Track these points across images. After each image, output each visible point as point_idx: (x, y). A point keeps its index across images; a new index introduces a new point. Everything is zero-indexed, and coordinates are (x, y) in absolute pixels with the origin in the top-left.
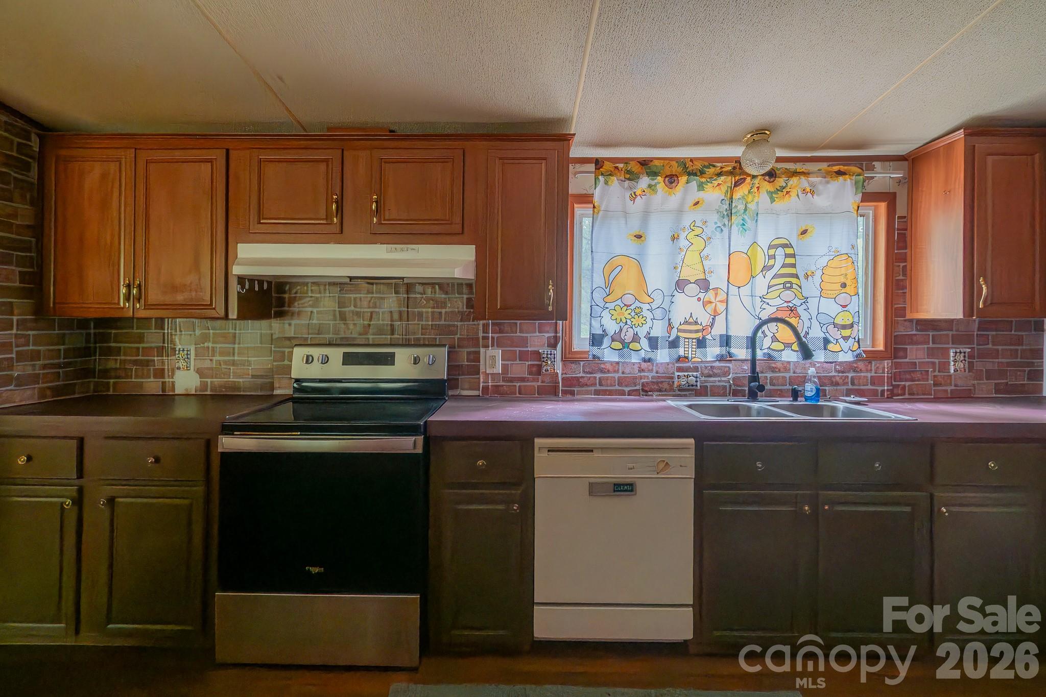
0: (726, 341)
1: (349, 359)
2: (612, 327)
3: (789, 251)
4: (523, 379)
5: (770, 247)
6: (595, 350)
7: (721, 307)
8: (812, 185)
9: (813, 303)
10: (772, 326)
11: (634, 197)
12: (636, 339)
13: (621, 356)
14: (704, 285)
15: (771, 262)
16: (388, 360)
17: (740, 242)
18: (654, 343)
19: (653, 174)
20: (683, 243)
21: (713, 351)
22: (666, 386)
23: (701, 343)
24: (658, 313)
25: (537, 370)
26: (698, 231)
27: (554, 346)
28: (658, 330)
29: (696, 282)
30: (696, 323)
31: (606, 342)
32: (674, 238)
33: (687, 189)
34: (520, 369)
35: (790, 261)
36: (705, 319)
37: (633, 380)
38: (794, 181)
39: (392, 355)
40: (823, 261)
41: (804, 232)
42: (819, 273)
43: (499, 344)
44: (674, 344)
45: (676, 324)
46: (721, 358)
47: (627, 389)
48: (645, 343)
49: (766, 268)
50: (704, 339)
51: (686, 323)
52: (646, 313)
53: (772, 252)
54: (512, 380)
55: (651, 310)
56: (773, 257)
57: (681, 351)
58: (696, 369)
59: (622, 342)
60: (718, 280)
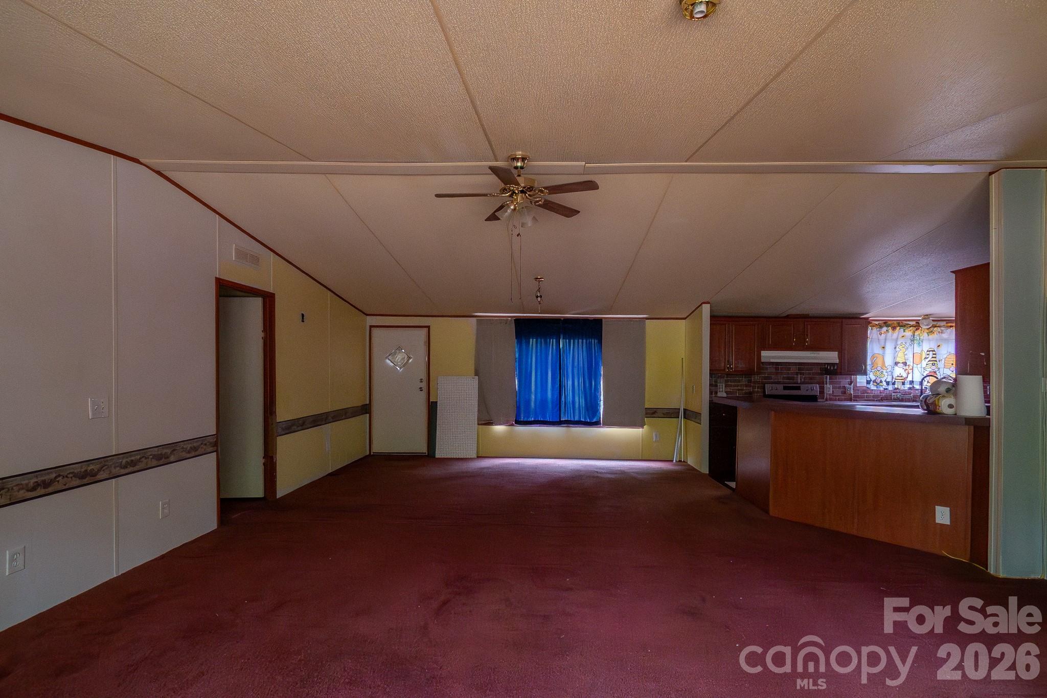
0: (912, 382)
1: (785, 388)
2: (873, 378)
3: (934, 353)
4: (839, 396)
5: (927, 351)
6: (868, 386)
7: (910, 371)
8: (942, 331)
9: (941, 370)
10: (928, 378)
11: (881, 334)
12: (881, 382)
13: (877, 387)
14: (905, 364)
15: (928, 356)
16: (798, 388)
17: (917, 349)
18: (888, 383)
19: (888, 326)
20: (897, 349)
21: (907, 386)
22: (889, 398)
23: (903, 384)
24: (890, 373)
25: (844, 393)
26: (903, 346)
27: (850, 384)
28: (889, 379)
29: (902, 363)
30: (902, 377)
31: (871, 382)
32: (895, 348)
33: (899, 332)
34: (838, 392)
35: (934, 356)
36: (905, 375)
37: (877, 396)
38: (935, 329)
39: (800, 386)
40: (945, 356)
41: (939, 346)
42: (943, 360)
43: (830, 383)
44: (894, 384)
45: (894, 377)
46: (910, 388)
47: (875, 399)
48: (884, 383)
49: (926, 358)
50: (904, 382)
51: (898, 376)
52: (884, 373)
53: (928, 353)
54: (835, 396)
55: (887, 372)
56: (929, 354)
57: (896, 386)
58: (900, 392)
59: (876, 383)
60: (910, 362)
